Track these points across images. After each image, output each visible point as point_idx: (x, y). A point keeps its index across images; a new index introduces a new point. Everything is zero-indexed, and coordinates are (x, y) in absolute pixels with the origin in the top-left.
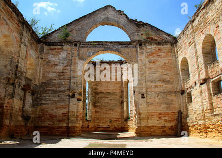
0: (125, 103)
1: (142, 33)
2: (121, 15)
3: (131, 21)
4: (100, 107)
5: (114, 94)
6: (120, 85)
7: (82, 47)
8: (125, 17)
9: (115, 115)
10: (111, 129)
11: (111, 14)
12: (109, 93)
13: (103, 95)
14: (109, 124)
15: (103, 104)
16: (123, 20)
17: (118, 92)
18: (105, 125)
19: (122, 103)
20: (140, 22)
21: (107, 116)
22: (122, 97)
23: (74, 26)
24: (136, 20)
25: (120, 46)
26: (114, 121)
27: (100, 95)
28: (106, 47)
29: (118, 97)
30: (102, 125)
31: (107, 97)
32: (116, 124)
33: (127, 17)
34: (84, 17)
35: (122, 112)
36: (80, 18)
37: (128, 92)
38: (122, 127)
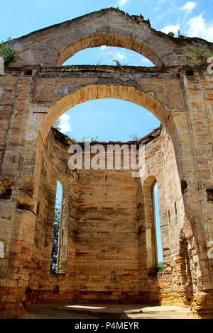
0: (148, 233)
2: (138, 23)
4: (87, 242)
5: (121, 211)
6: (134, 192)
7: (44, 76)
9: (125, 260)
10: (113, 297)
12: (110, 210)
13: (96, 215)
14: (108, 283)
15: (96, 235)
17: (130, 208)
18: (100, 288)
19: (141, 231)
21: (105, 263)
22: (139, 217)
23: (31, 42)
24: (171, 35)
25: (138, 75)
26: (121, 277)
27: (88, 215)
29: (131, 219)
30: (92, 286)
31: (105, 219)
32: (126, 285)
35: (141, 255)
37: (152, 207)
38: (141, 293)
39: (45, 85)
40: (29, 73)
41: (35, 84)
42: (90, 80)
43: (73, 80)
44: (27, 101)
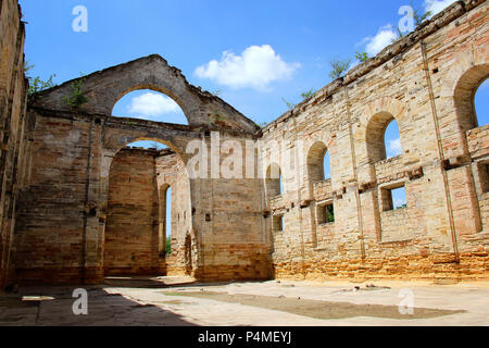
0: (161, 225)
1: (208, 112)
2: (177, 76)
3: (193, 90)
4: (114, 231)
5: (140, 208)
6: (151, 193)
7: (110, 126)
8: (182, 82)
9: (142, 245)
10: (133, 271)
11: (160, 72)
12: (132, 207)
13: (122, 210)
14: (129, 261)
15: (121, 226)
16: (179, 86)
17: (148, 205)
18: (123, 265)
19: (155, 224)
20: (207, 92)
21: (130, 247)
22: (155, 213)
23: (93, 84)
24: (199, 89)
25: (174, 133)
26: (139, 257)
27: (115, 210)
28: (152, 130)
29: (148, 214)
30: (118, 264)
31: (127, 214)
32: (142, 262)
33: (186, 83)
34: (112, 69)
35: (155, 241)
36: (104, 71)
37: (165, 206)
38: (153, 268)
39: (111, 133)
40: (98, 121)
41: (104, 132)
42: (143, 133)
43: (130, 132)
44: (100, 147)
